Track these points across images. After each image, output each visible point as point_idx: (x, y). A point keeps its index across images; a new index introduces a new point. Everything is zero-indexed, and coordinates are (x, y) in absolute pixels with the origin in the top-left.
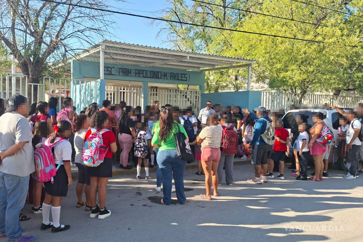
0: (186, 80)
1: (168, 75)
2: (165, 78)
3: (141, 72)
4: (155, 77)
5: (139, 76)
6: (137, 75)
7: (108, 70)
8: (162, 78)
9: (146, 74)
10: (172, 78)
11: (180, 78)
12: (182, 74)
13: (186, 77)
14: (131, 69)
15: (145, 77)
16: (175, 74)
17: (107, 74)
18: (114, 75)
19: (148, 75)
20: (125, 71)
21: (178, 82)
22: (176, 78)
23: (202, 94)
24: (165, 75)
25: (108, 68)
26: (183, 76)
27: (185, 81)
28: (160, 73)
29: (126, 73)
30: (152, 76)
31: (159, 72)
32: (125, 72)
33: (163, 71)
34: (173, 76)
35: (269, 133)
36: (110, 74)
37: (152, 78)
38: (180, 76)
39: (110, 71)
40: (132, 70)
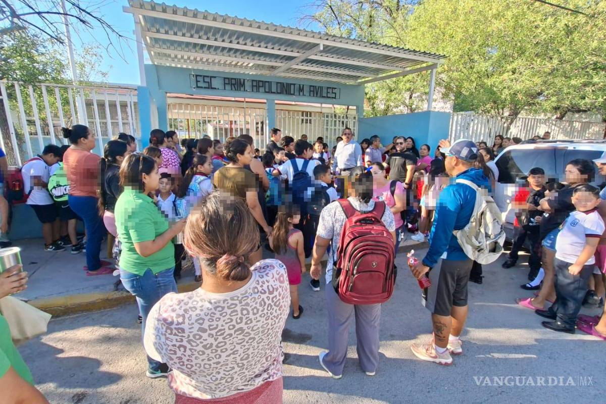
0: (335, 98)
1: (306, 89)
2: (301, 93)
3: (261, 84)
4: (284, 91)
5: (258, 91)
6: (255, 89)
7: (206, 80)
8: (297, 93)
9: (270, 87)
10: (312, 94)
11: (325, 95)
12: (328, 88)
13: (335, 93)
14: (244, 80)
15: (268, 92)
16: (317, 87)
17: (205, 88)
18: (216, 89)
19: (274, 89)
20: (233, 82)
21: (322, 100)
22: (319, 95)
23: (359, 118)
24: (301, 89)
25: (205, 78)
26: (330, 90)
27: (334, 100)
28: (292, 86)
29: (236, 86)
30: (279, 91)
31: (291, 84)
32: (234, 84)
33: (297, 82)
34: (314, 91)
35: (482, 230)
36: (208, 88)
37: (280, 93)
38: (325, 91)
39: (208, 82)
40: (246, 81)
